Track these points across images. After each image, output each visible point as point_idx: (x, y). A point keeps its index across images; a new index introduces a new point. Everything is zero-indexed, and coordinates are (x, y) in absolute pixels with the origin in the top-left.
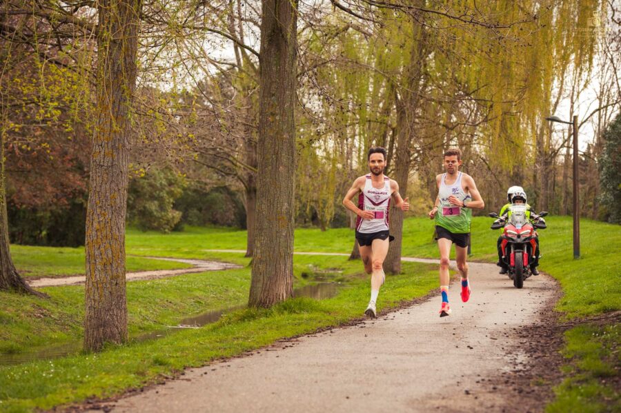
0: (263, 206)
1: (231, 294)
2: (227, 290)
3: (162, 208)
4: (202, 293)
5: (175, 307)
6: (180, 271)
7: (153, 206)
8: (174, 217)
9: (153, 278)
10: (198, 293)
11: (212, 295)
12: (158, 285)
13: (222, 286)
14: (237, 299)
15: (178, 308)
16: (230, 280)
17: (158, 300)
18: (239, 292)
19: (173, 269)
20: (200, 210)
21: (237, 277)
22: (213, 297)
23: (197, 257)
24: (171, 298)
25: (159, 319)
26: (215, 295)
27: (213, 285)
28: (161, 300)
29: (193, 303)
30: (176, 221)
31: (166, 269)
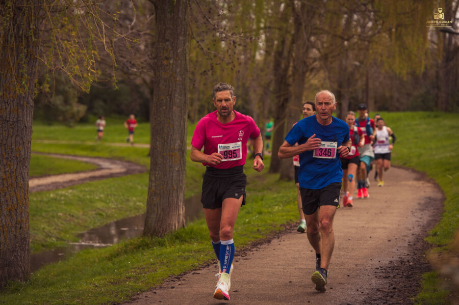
0: (158, 143)
1: (131, 204)
2: (128, 200)
3: (66, 102)
4: (103, 204)
5: (76, 221)
6: (83, 175)
7: (58, 100)
8: (78, 112)
9: (57, 186)
10: (100, 205)
11: (113, 206)
12: (62, 196)
13: (123, 195)
14: (137, 208)
15: (80, 222)
16: (131, 188)
17: (60, 214)
18: (140, 201)
19: (77, 172)
20: (105, 101)
21: (138, 184)
22: (114, 208)
23: (100, 154)
24: (74, 211)
25: (62, 235)
26: (117, 205)
27: (115, 195)
28: (64, 214)
29: (94, 216)
30: (81, 115)
31: (70, 173)
